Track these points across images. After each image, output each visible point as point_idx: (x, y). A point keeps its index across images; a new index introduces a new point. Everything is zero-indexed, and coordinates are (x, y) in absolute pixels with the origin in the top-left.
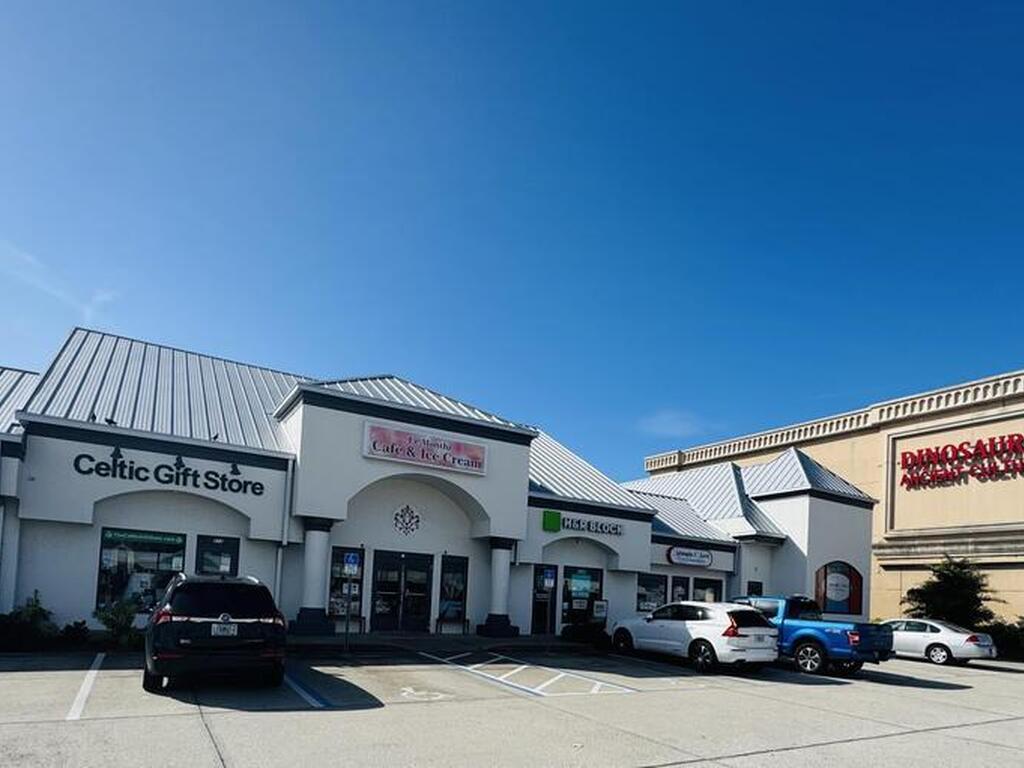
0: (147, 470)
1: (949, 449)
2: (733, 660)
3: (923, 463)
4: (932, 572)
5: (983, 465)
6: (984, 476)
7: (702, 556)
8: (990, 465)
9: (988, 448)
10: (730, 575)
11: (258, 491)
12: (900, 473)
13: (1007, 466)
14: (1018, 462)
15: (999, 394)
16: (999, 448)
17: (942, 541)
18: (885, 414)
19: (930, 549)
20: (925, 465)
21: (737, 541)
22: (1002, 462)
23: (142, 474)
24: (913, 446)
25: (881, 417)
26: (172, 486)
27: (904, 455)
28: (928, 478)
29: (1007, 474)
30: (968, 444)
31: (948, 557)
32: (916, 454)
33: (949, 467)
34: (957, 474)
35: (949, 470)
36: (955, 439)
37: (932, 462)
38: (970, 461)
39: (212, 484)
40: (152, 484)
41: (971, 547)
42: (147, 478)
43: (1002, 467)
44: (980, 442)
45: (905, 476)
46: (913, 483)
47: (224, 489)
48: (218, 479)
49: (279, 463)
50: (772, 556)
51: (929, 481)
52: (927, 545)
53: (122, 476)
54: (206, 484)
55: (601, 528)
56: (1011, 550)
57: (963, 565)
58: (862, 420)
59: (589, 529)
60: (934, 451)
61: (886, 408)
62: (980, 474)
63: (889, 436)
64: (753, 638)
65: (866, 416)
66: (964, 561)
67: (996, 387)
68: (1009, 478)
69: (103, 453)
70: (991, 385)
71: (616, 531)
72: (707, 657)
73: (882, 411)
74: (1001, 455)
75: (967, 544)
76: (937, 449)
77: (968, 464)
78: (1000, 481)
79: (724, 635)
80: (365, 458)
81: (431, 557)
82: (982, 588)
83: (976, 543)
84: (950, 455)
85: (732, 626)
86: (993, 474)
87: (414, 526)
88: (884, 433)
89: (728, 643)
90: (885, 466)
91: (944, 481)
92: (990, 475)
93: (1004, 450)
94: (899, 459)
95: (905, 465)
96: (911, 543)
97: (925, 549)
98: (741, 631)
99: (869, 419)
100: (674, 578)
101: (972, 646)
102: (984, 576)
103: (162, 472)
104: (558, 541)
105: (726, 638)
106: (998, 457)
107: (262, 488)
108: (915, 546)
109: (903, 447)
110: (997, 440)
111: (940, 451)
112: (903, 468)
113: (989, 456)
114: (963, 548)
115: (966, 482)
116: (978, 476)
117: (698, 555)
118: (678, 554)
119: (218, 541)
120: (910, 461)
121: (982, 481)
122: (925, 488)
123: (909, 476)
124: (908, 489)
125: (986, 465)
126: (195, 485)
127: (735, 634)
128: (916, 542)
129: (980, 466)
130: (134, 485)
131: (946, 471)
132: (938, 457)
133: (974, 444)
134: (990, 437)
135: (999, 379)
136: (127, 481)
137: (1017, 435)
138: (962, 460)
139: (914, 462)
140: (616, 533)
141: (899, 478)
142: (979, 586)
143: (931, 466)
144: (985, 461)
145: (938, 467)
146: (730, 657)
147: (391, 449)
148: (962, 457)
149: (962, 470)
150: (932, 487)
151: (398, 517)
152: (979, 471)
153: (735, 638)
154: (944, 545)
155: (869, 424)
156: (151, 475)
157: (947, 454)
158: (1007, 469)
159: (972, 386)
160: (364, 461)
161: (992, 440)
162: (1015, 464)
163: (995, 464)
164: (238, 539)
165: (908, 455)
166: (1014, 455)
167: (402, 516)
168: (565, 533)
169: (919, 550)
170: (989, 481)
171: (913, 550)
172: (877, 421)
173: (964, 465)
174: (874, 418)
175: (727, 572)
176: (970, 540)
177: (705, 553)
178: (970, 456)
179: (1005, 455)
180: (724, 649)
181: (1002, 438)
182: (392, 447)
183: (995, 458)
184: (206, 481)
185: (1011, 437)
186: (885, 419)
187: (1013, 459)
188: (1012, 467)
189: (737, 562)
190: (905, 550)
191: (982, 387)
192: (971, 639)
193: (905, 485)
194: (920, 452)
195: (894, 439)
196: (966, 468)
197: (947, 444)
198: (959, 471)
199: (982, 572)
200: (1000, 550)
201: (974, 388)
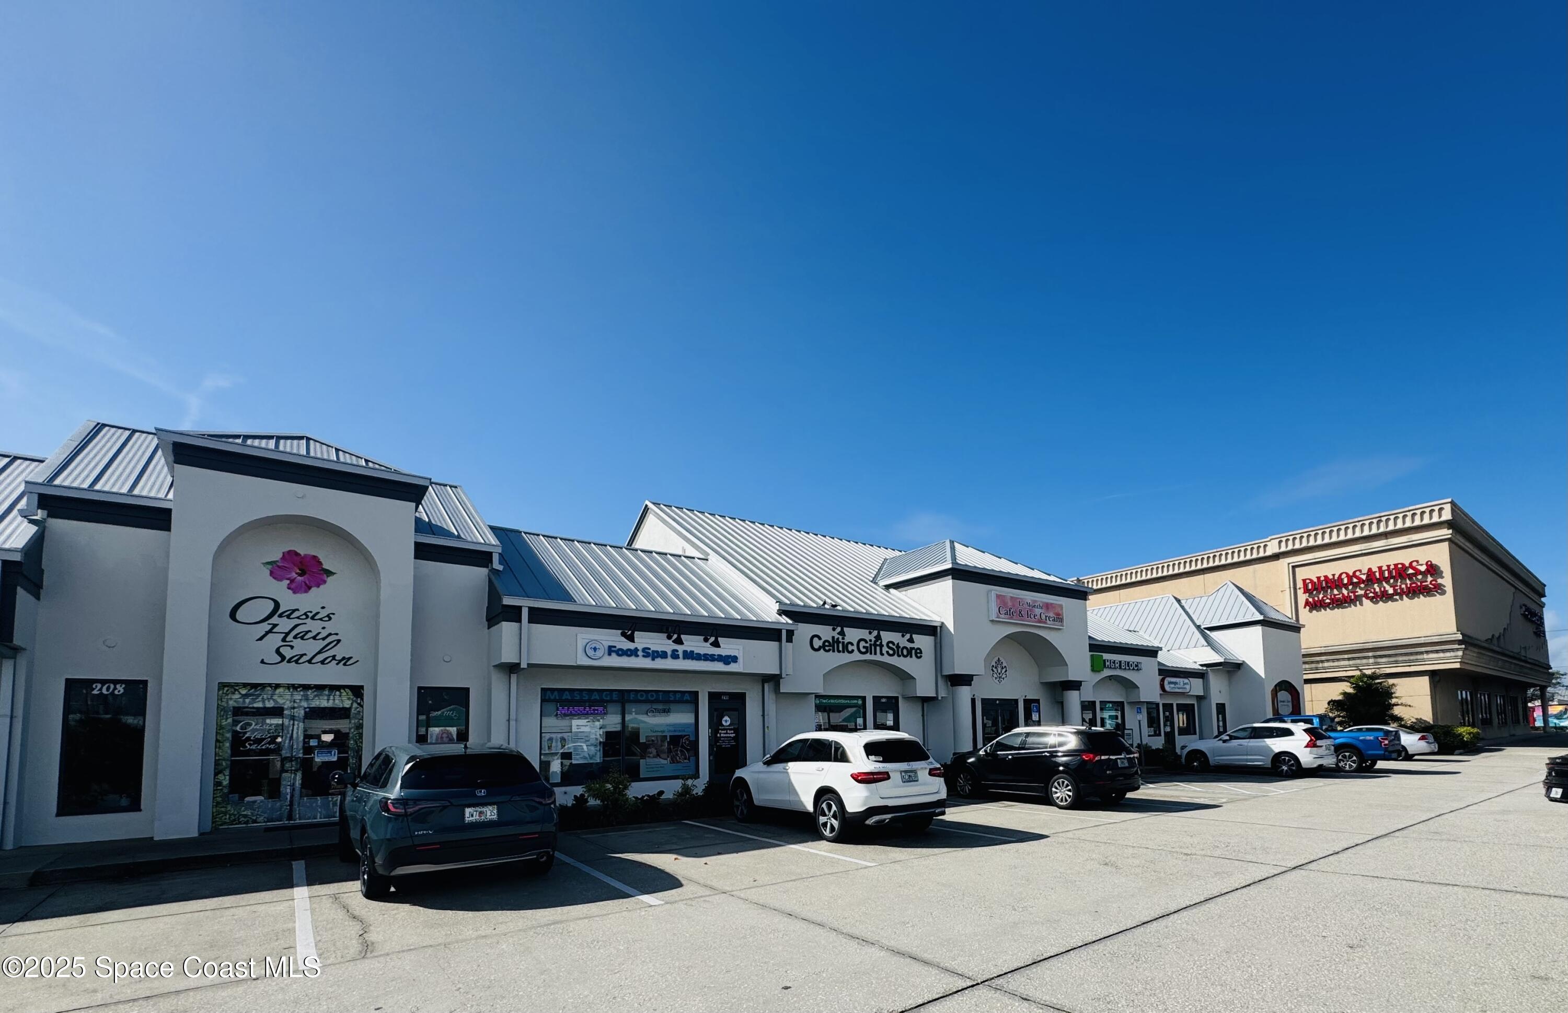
0: (852, 644)
1: (1344, 576)
2: (1315, 766)
3: (1323, 588)
4: (1349, 684)
5: (1375, 589)
6: (1376, 598)
7: (1185, 684)
8: (1380, 589)
9: (1377, 575)
10: (1199, 698)
11: (919, 655)
12: (1302, 597)
13: (1395, 590)
14: (1403, 586)
15: (1382, 530)
16: (1386, 574)
17: (1346, 656)
18: (1283, 544)
19: (1336, 664)
20: (1324, 589)
21: (1205, 668)
22: (1391, 587)
23: (850, 648)
24: (1313, 573)
25: (1280, 547)
26: (868, 657)
27: (1304, 581)
28: (1328, 601)
29: (1395, 597)
30: (1360, 571)
31: (1361, 670)
32: (1315, 580)
33: (1345, 592)
34: (1353, 598)
35: (1346, 595)
36: (1349, 567)
37: (1330, 587)
38: (1362, 586)
39: (891, 652)
40: (857, 656)
41: (1371, 661)
42: (853, 651)
43: (1391, 591)
44: (1370, 570)
45: (1307, 600)
46: (1314, 606)
47: (899, 656)
48: (894, 647)
49: (931, 630)
50: (1230, 680)
51: (1329, 604)
52: (1333, 660)
53: (839, 651)
54: (887, 652)
55: (1128, 666)
56: (1405, 662)
57: (1373, 677)
58: (1261, 550)
59: (1120, 668)
60: (1331, 577)
61: (1284, 539)
62: (1373, 598)
63: (1289, 564)
64: (1324, 748)
65: (1265, 546)
66: (1374, 673)
67: (1379, 522)
68: (1396, 600)
69: (827, 632)
70: (1375, 521)
71: (1137, 667)
72: (1292, 765)
73: (1280, 542)
74: (1389, 581)
75: (1368, 658)
76: (1334, 575)
77: (1361, 589)
78: (1390, 602)
79: (1306, 747)
80: (992, 621)
81: (1016, 701)
82: (1393, 695)
83: (1375, 657)
84: (1345, 581)
85: (1311, 740)
86: (1385, 597)
87: (1004, 676)
88: (1284, 562)
89: (1311, 753)
90: (1288, 590)
91: (1342, 603)
92: (1381, 599)
93: (1391, 576)
94: (1300, 584)
95: (1306, 590)
96: (1318, 659)
97: (1331, 664)
98: (1319, 743)
99: (1267, 548)
100: (1177, 705)
101: (1423, 744)
102: (1393, 685)
103: (862, 644)
104: (1102, 679)
105: (1309, 749)
106: (1386, 583)
107: (921, 652)
108: (1322, 662)
109: (1302, 574)
110: (1385, 568)
111: (1336, 577)
112: (1305, 592)
113: (1379, 581)
114: (1364, 661)
115: (1361, 604)
116: (1371, 599)
117: (1182, 683)
118: (1170, 683)
119: (884, 700)
120: (1310, 586)
121: (1374, 603)
122: (1326, 610)
123: (1311, 600)
124: (1310, 611)
125: (1377, 590)
126: (882, 654)
127: (1315, 746)
128: (1323, 658)
129: (1373, 590)
130: (845, 658)
131: (1343, 594)
132: (1334, 583)
133: (1365, 571)
134: (1379, 565)
135: (1380, 517)
136: (841, 653)
137: (1402, 564)
138: (1356, 585)
139: (1312, 587)
140: (1138, 669)
141: (1301, 602)
142: (1392, 693)
143: (1329, 591)
144: (1376, 586)
145: (1336, 592)
146: (1314, 763)
147: (1009, 613)
148: (1356, 582)
149: (1357, 594)
150: (1331, 609)
151: (994, 669)
152: (1371, 595)
153: (1315, 749)
154: (1349, 659)
155: (1269, 553)
156: (855, 648)
157: (1342, 580)
158: (1396, 593)
159: (1359, 521)
160: (990, 624)
161: (1380, 568)
162: (1402, 589)
163: (1384, 588)
164: (898, 697)
165: (1308, 581)
166: (1399, 581)
167: (996, 668)
168: (1107, 673)
169: (1326, 664)
170: (1381, 603)
171: (1320, 665)
172: (1276, 550)
173: (1358, 590)
174: (1273, 548)
175: (1197, 696)
176: (1370, 654)
177: (1186, 681)
178: (1363, 582)
179: (1392, 581)
180: (1307, 758)
181: (1388, 566)
182: (1010, 610)
183: (1384, 583)
184: (888, 650)
185: (1396, 565)
186: (1283, 549)
187: (1399, 584)
188: (1399, 591)
189: (1206, 687)
190: (1313, 666)
191: (1367, 522)
192: (1422, 738)
193: (1308, 608)
194: (1318, 578)
195: (1294, 567)
196: (1361, 592)
197: (1342, 572)
198: (1354, 595)
199: (1391, 681)
200: (1396, 662)
201: (1361, 523)
